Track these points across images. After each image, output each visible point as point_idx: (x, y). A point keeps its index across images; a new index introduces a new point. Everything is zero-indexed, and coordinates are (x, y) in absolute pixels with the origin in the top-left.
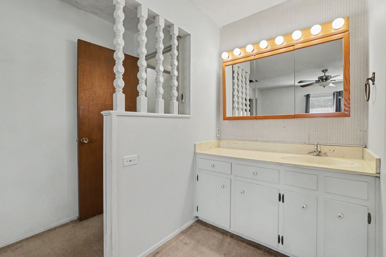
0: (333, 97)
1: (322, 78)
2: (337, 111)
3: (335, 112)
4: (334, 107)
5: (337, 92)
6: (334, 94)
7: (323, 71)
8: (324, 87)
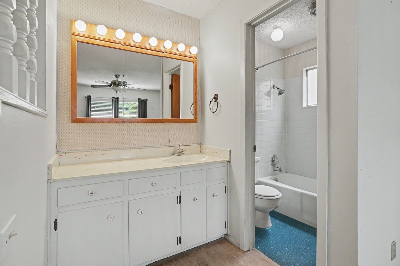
0: (111, 102)
1: (116, 83)
2: (115, 117)
3: (113, 117)
4: (113, 112)
5: (116, 98)
6: (113, 100)
7: (116, 76)
8: (116, 92)
